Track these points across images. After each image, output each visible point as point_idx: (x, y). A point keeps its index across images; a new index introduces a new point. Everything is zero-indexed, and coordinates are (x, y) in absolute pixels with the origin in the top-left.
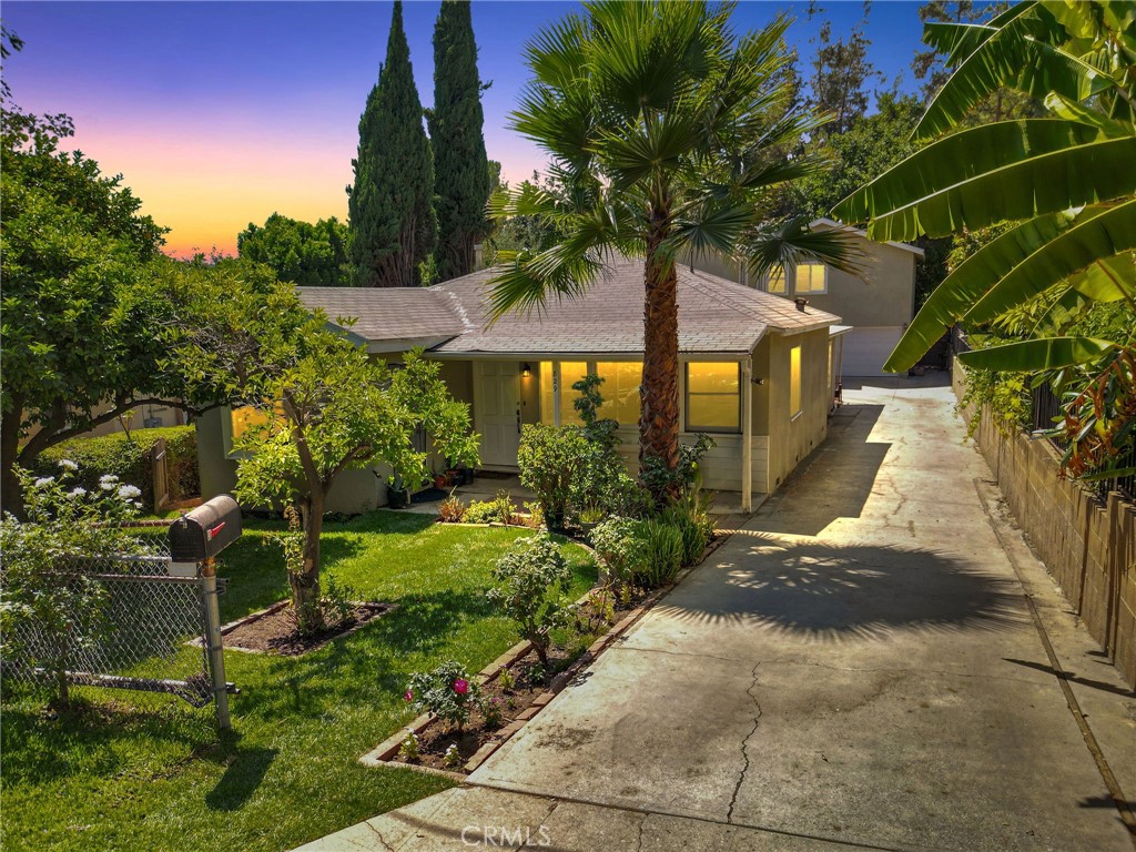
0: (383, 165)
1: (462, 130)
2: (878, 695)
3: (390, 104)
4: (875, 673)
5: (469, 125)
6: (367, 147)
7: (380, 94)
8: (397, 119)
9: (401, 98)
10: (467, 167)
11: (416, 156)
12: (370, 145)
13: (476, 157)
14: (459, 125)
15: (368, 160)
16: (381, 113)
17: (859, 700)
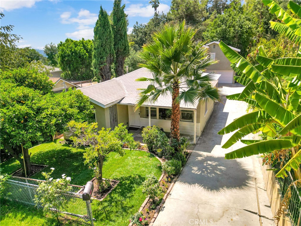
0: (101, 42)
1: (121, 29)
2: (223, 216)
3: (102, 26)
4: (222, 208)
5: (122, 28)
6: (96, 37)
7: (99, 23)
8: (104, 30)
9: (105, 23)
10: (122, 39)
11: (109, 39)
12: (97, 37)
13: (124, 36)
14: (120, 28)
15: (97, 41)
16: (100, 28)
17: (219, 218)
